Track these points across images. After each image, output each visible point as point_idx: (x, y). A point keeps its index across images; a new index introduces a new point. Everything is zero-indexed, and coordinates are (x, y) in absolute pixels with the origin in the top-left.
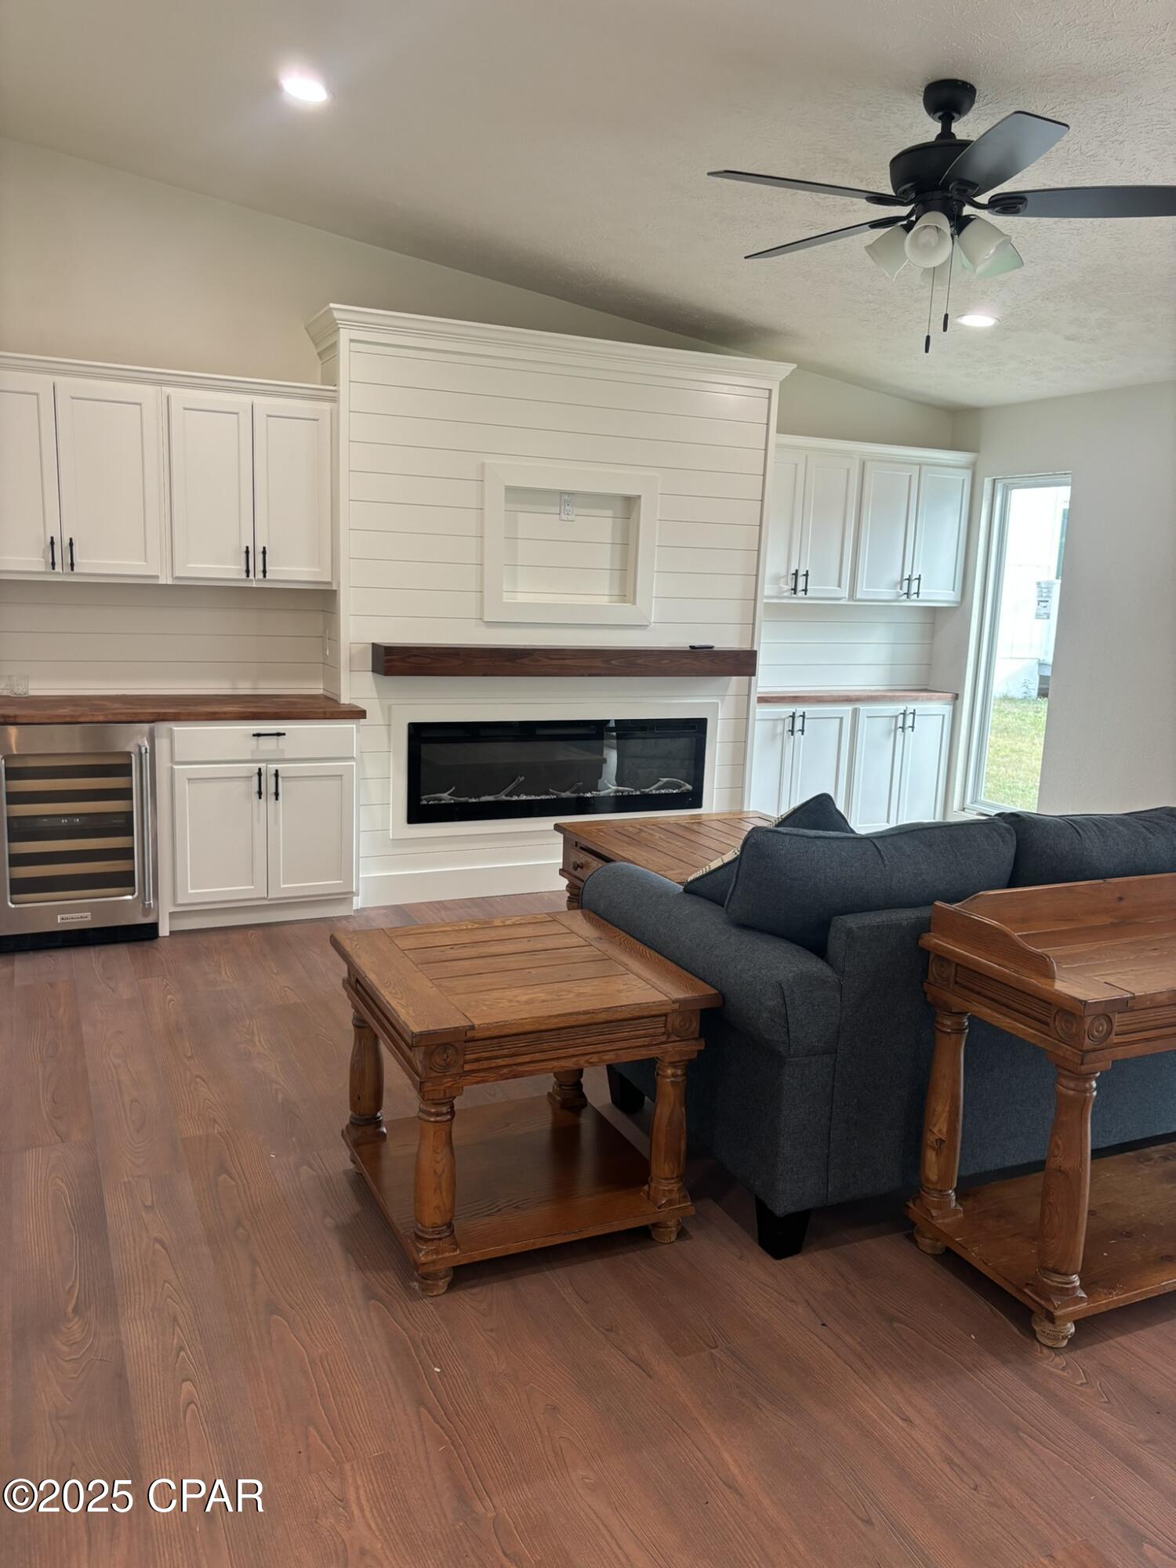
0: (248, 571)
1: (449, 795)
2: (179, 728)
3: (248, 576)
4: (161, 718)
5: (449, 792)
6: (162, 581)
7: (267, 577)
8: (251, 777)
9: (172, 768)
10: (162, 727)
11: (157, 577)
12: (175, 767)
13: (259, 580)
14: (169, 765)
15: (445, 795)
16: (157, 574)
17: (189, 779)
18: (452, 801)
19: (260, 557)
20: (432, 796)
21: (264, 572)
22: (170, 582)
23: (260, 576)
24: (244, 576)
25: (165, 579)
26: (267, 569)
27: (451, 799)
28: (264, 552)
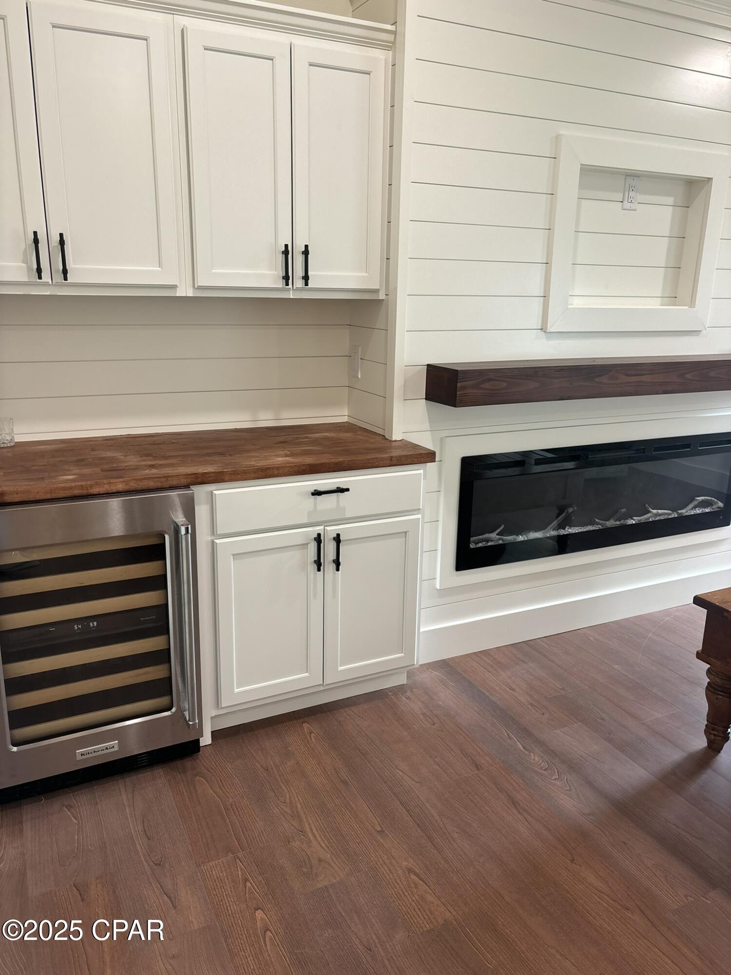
0: (286, 278)
1: (497, 535)
2: (223, 493)
3: (287, 284)
4: (200, 480)
5: (498, 531)
6: (180, 293)
7: (310, 286)
8: (307, 544)
9: (213, 542)
10: (200, 492)
11: (174, 287)
12: (217, 541)
13: (298, 289)
14: (209, 538)
15: (493, 535)
16: (176, 284)
17: (233, 555)
18: (501, 542)
19: (299, 260)
20: (481, 537)
21: (306, 278)
22: (190, 293)
23: (299, 283)
24: (281, 284)
25: (185, 291)
26: (310, 273)
27: (500, 539)
28: (306, 253)
